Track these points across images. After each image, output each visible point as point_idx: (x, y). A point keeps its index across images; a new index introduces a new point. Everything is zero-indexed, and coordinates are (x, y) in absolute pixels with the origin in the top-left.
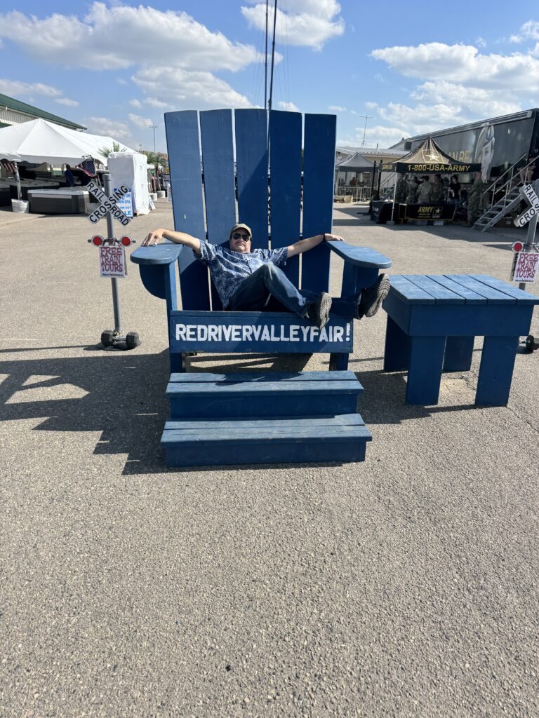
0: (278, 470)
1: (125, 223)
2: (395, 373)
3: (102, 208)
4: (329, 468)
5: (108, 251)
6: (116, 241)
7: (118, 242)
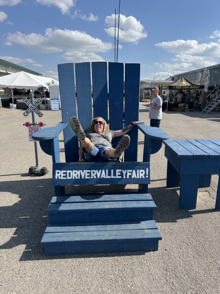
0: (108, 258)
1: (40, 116)
2: (172, 188)
4: (138, 256)
5: (33, 129)
6: (36, 124)
7: (37, 125)
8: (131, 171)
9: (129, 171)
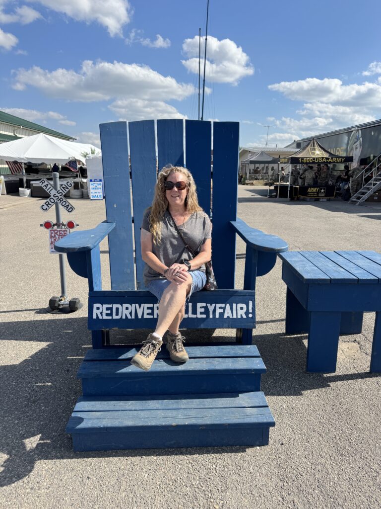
1: (70, 210)
2: (296, 336)
3: (51, 200)
4: (233, 455)
5: (56, 233)
6: (63, 225)
7: (64, 225)
8: (223, 305)
9: (218, 305)
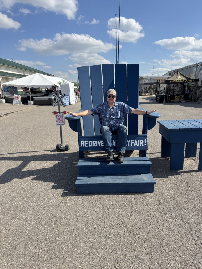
0: (119, 196)
1: (64, 106)
2: (166, 158)
3: (57, 102)
4: (139, 195)
5: (59, 116)
6: (61, 113)
7: (62, 113)
8: (134, 141)
9: (132, 141)
